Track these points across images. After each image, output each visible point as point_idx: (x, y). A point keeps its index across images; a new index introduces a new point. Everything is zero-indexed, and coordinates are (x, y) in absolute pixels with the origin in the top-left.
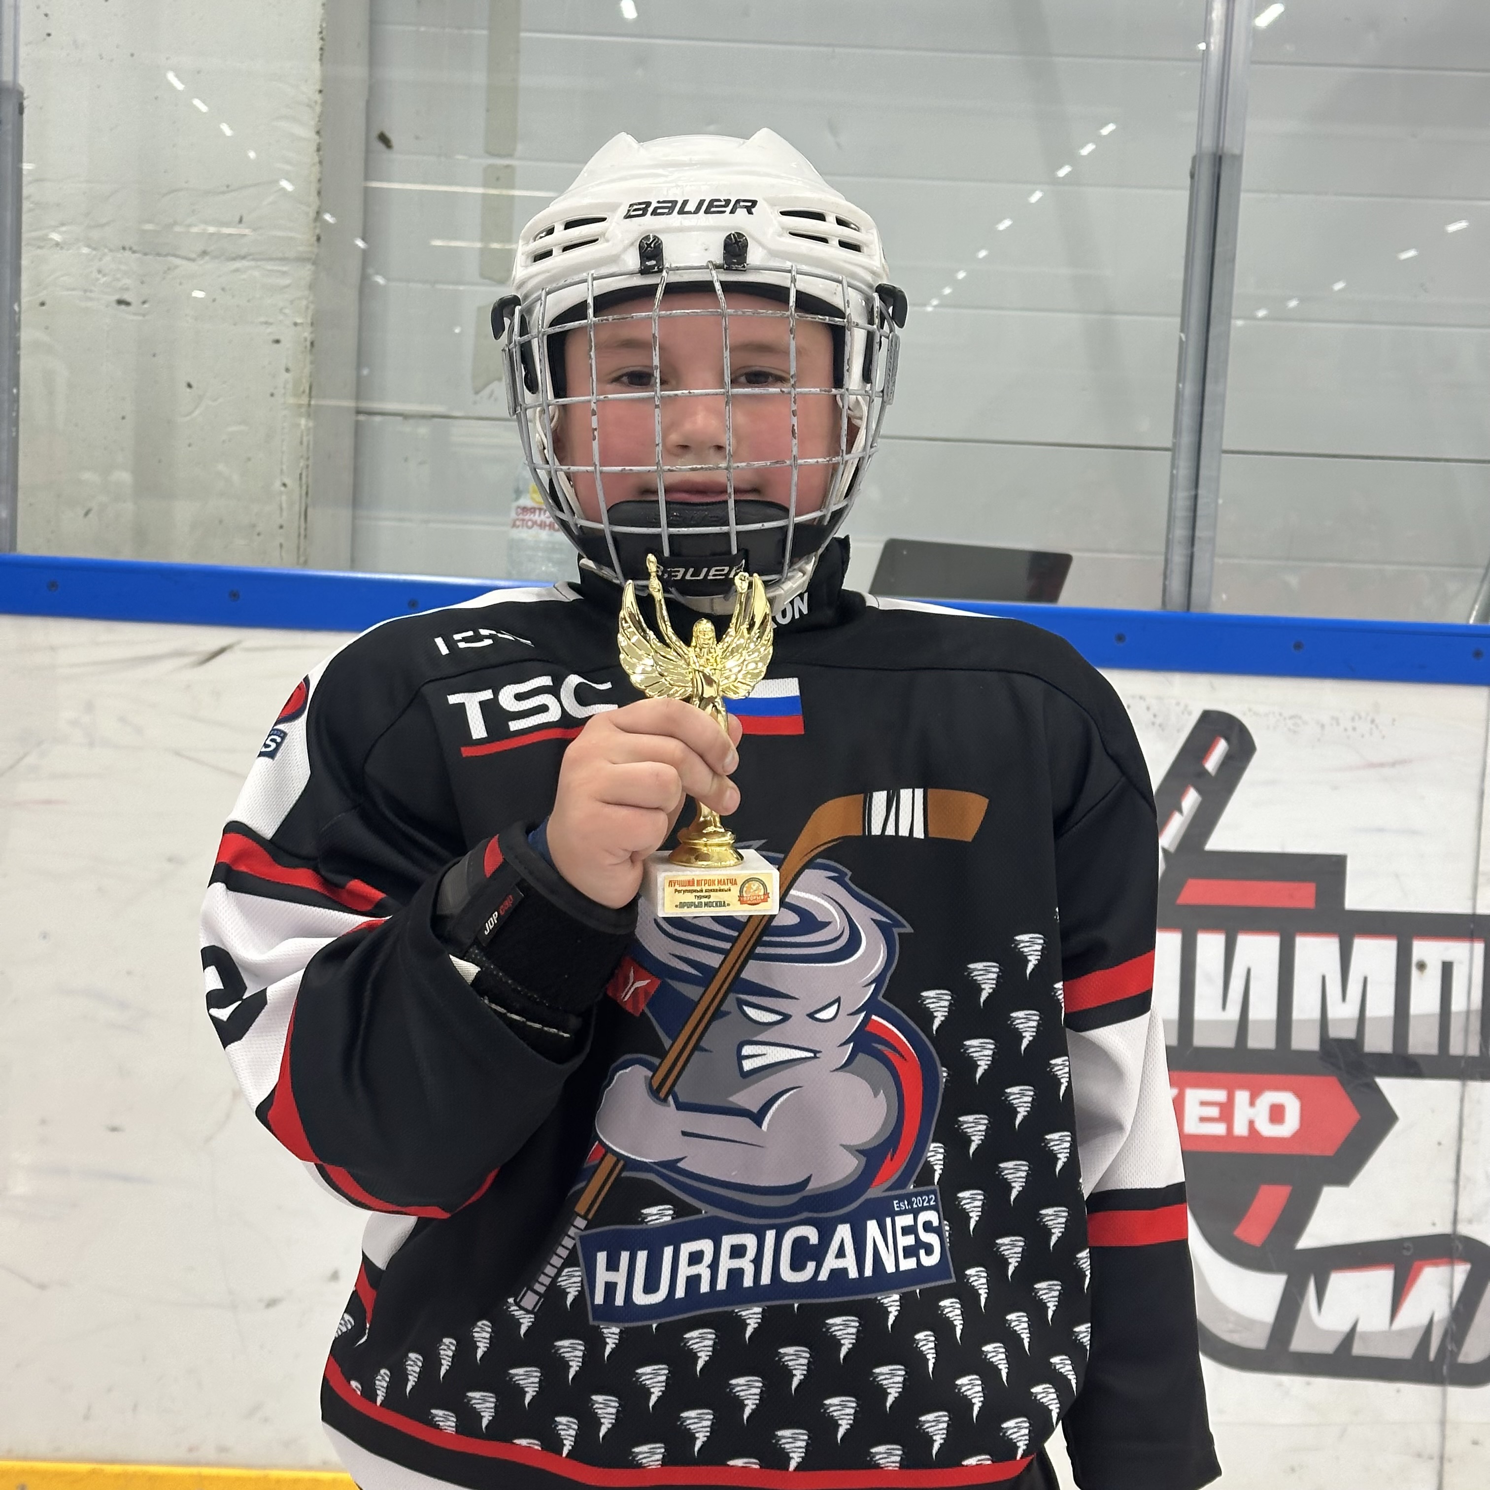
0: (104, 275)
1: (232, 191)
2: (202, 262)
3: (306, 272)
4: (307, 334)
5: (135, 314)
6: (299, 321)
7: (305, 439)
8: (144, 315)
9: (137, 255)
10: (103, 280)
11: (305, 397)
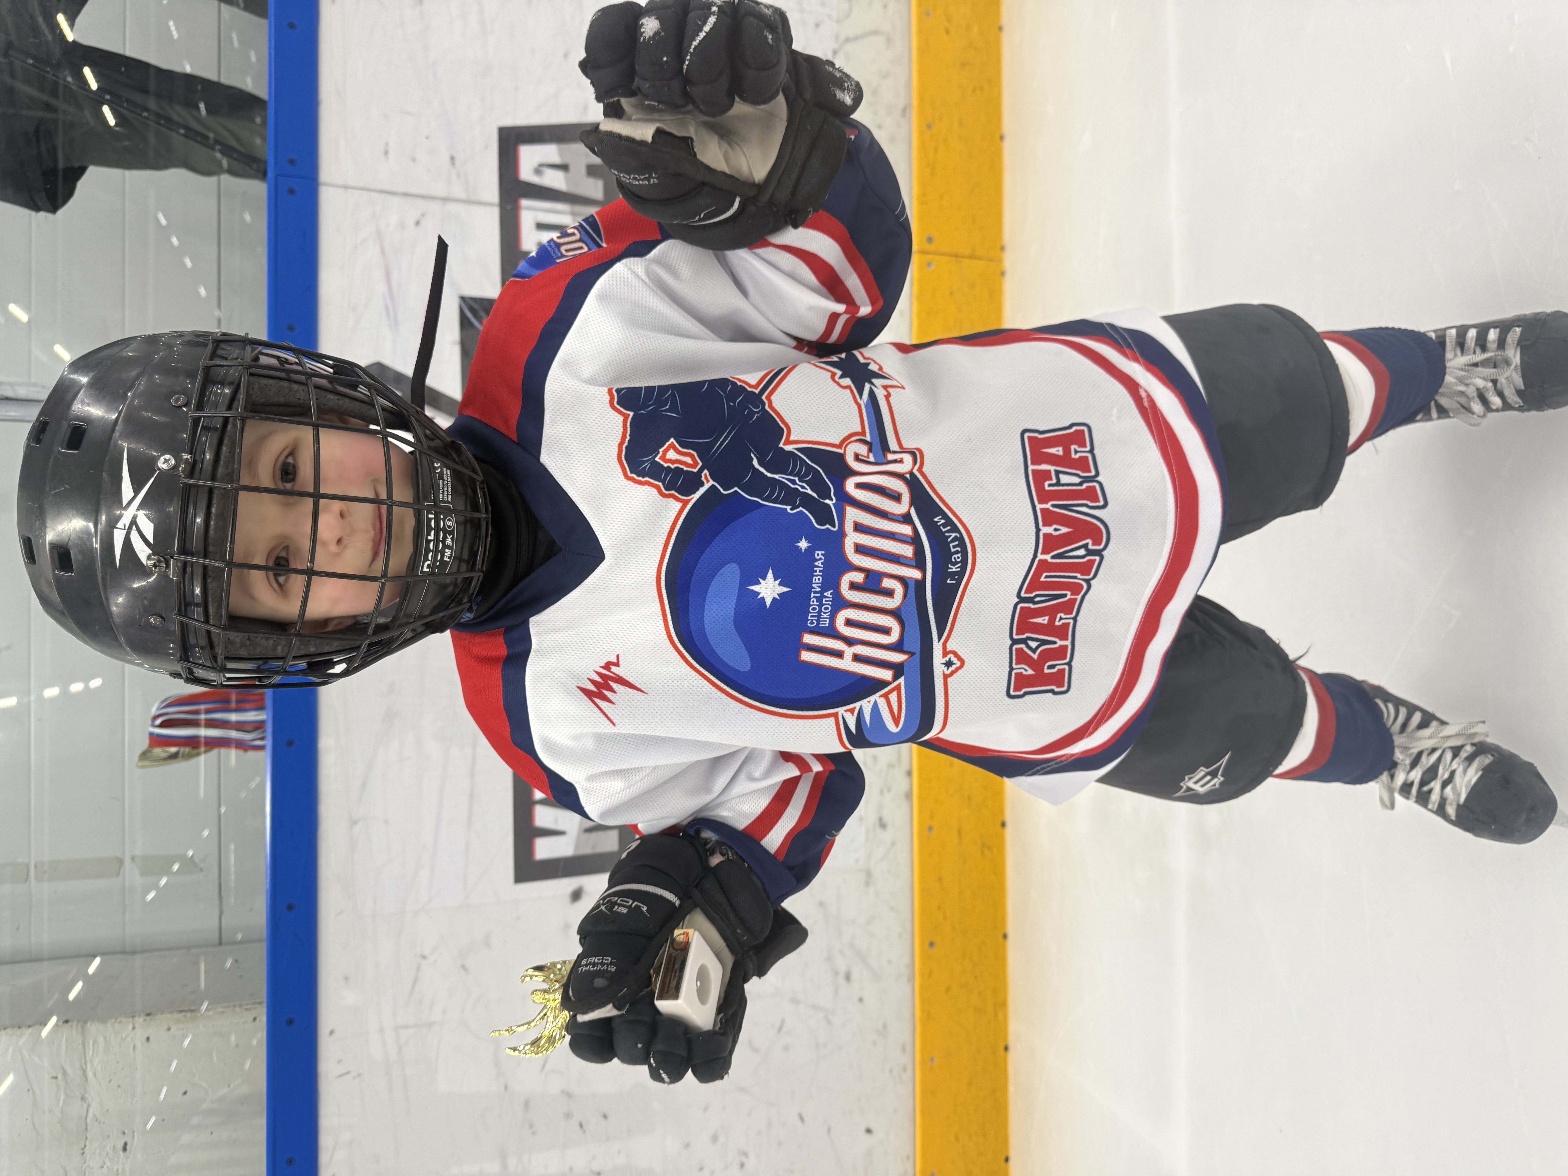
0: (105, 1164)
1: (31, 1086)
2: (90, 1100)
3: (93, 1028)
4: (140, 1020)
5: (133, 1138)
6: (131, 1027)
7: (220, 1010)
8: (134, 1132)
9: (87, 1143)
10: (108, 1164)
11: (189, 1014)
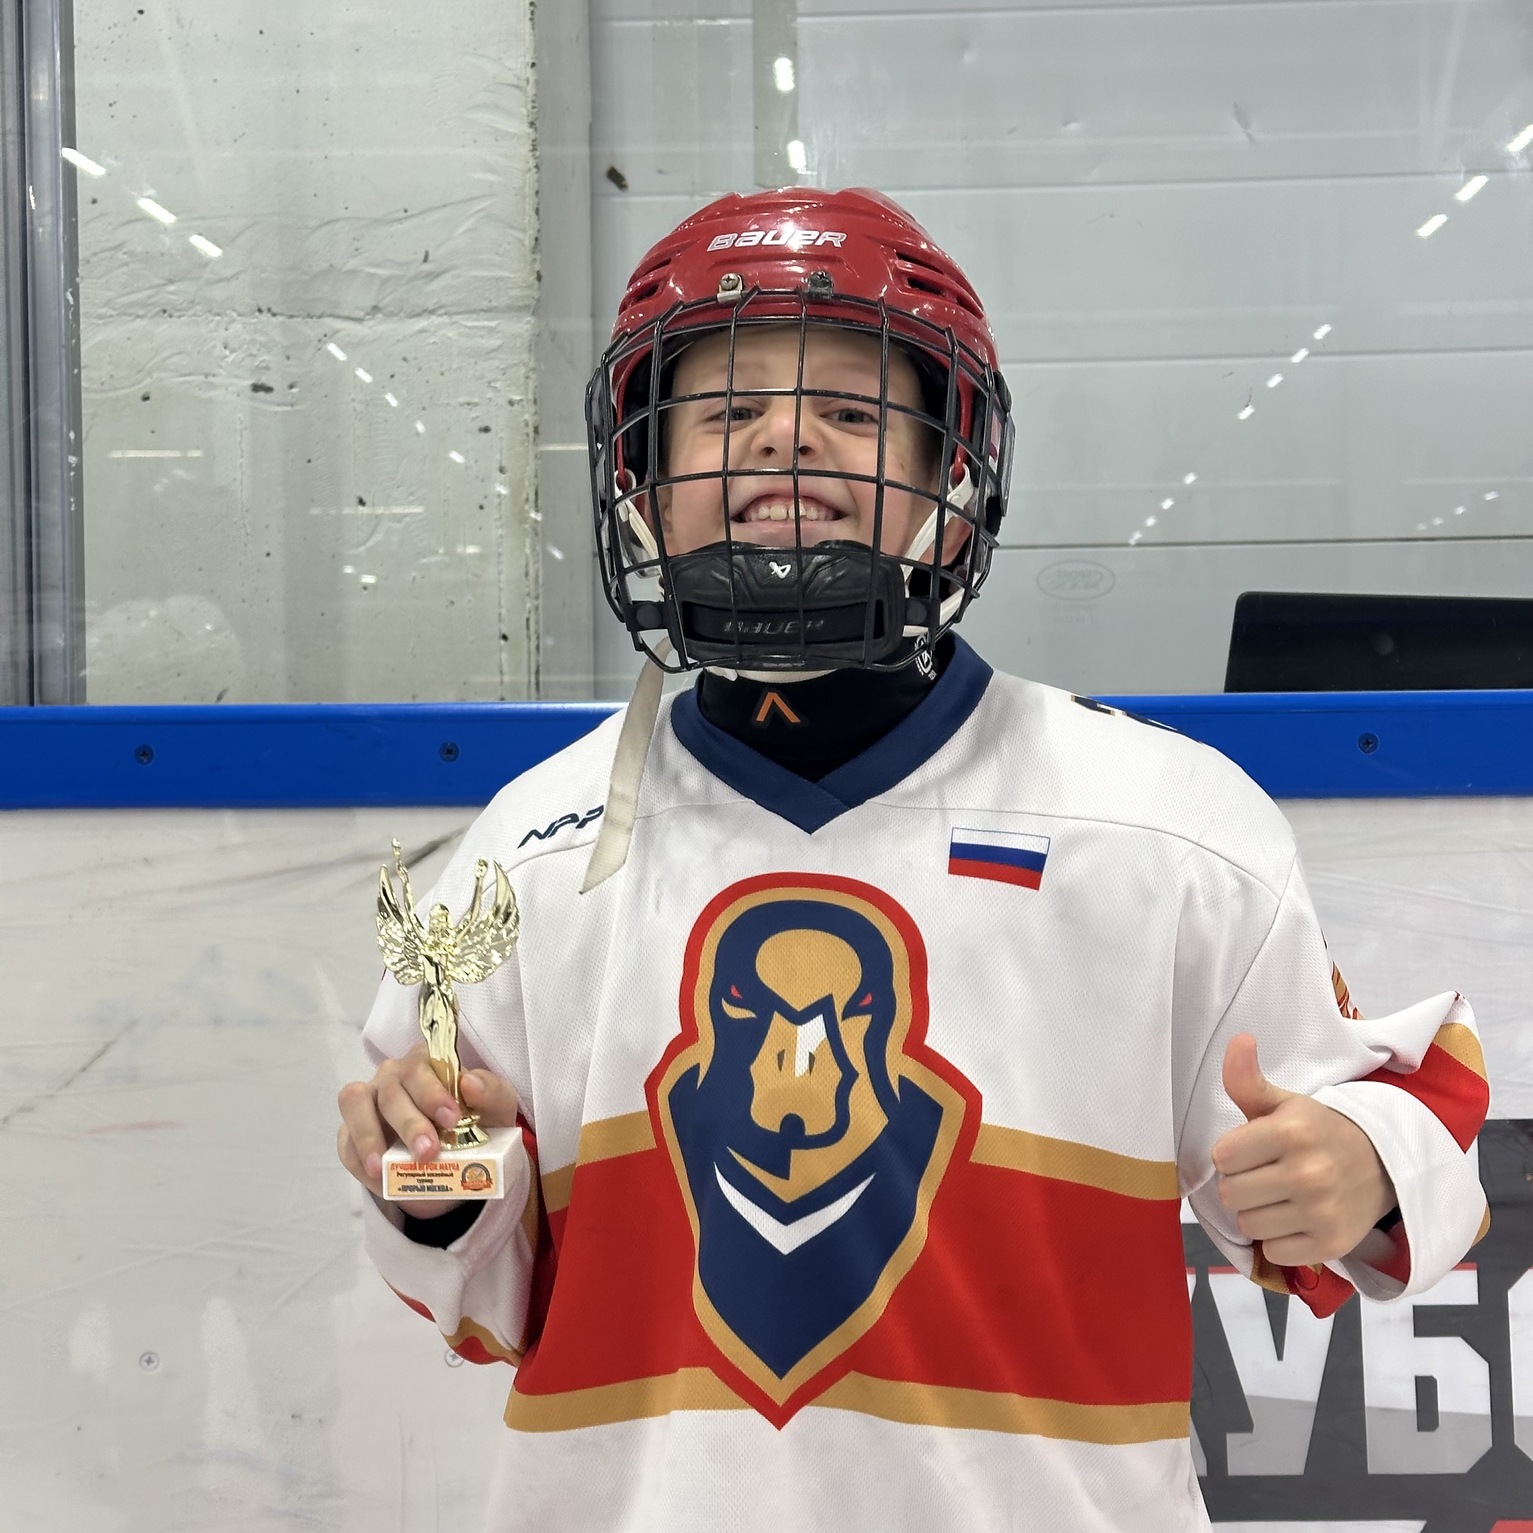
0: (232, 351)
1: (411, 217)
2: (370, 323)
3: (522, 327)
4: (528, 416)
5: (279, 405)
6: (516, 397)
7: (531, 569)
8: (292, 405)
9: (280, 318)
10: (232, 357)
11: (529, 507)
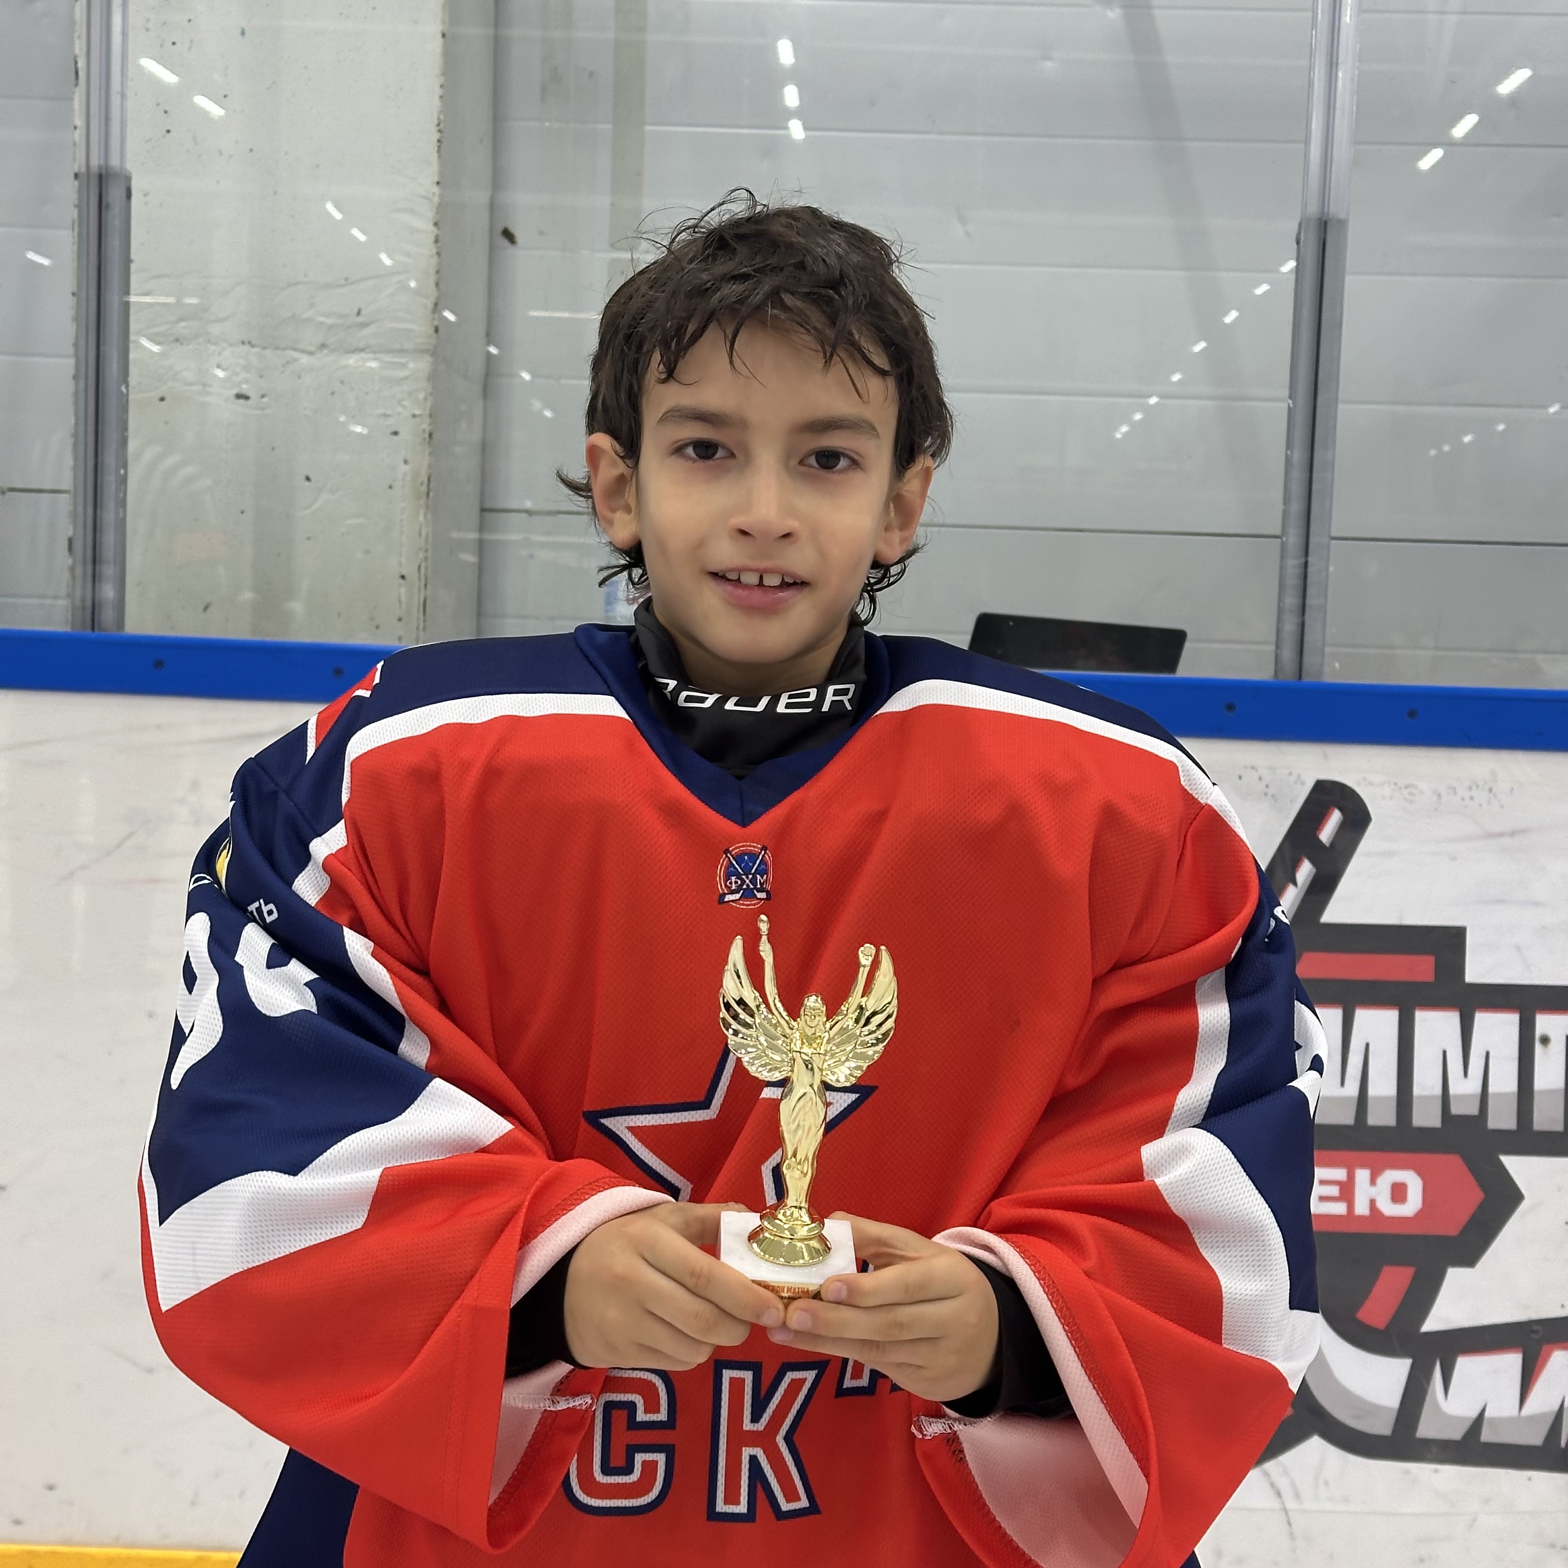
0: (223, 370)
1: (352, 283)
2: (320, 355)
3: (423, 364)
4: (425, 425)
5: (254, 408)
6: (417, 412)
7: (424, 532)
8: (263, 409)
9: (256, 350)
10: (222, 375)
11: (424, 489)
